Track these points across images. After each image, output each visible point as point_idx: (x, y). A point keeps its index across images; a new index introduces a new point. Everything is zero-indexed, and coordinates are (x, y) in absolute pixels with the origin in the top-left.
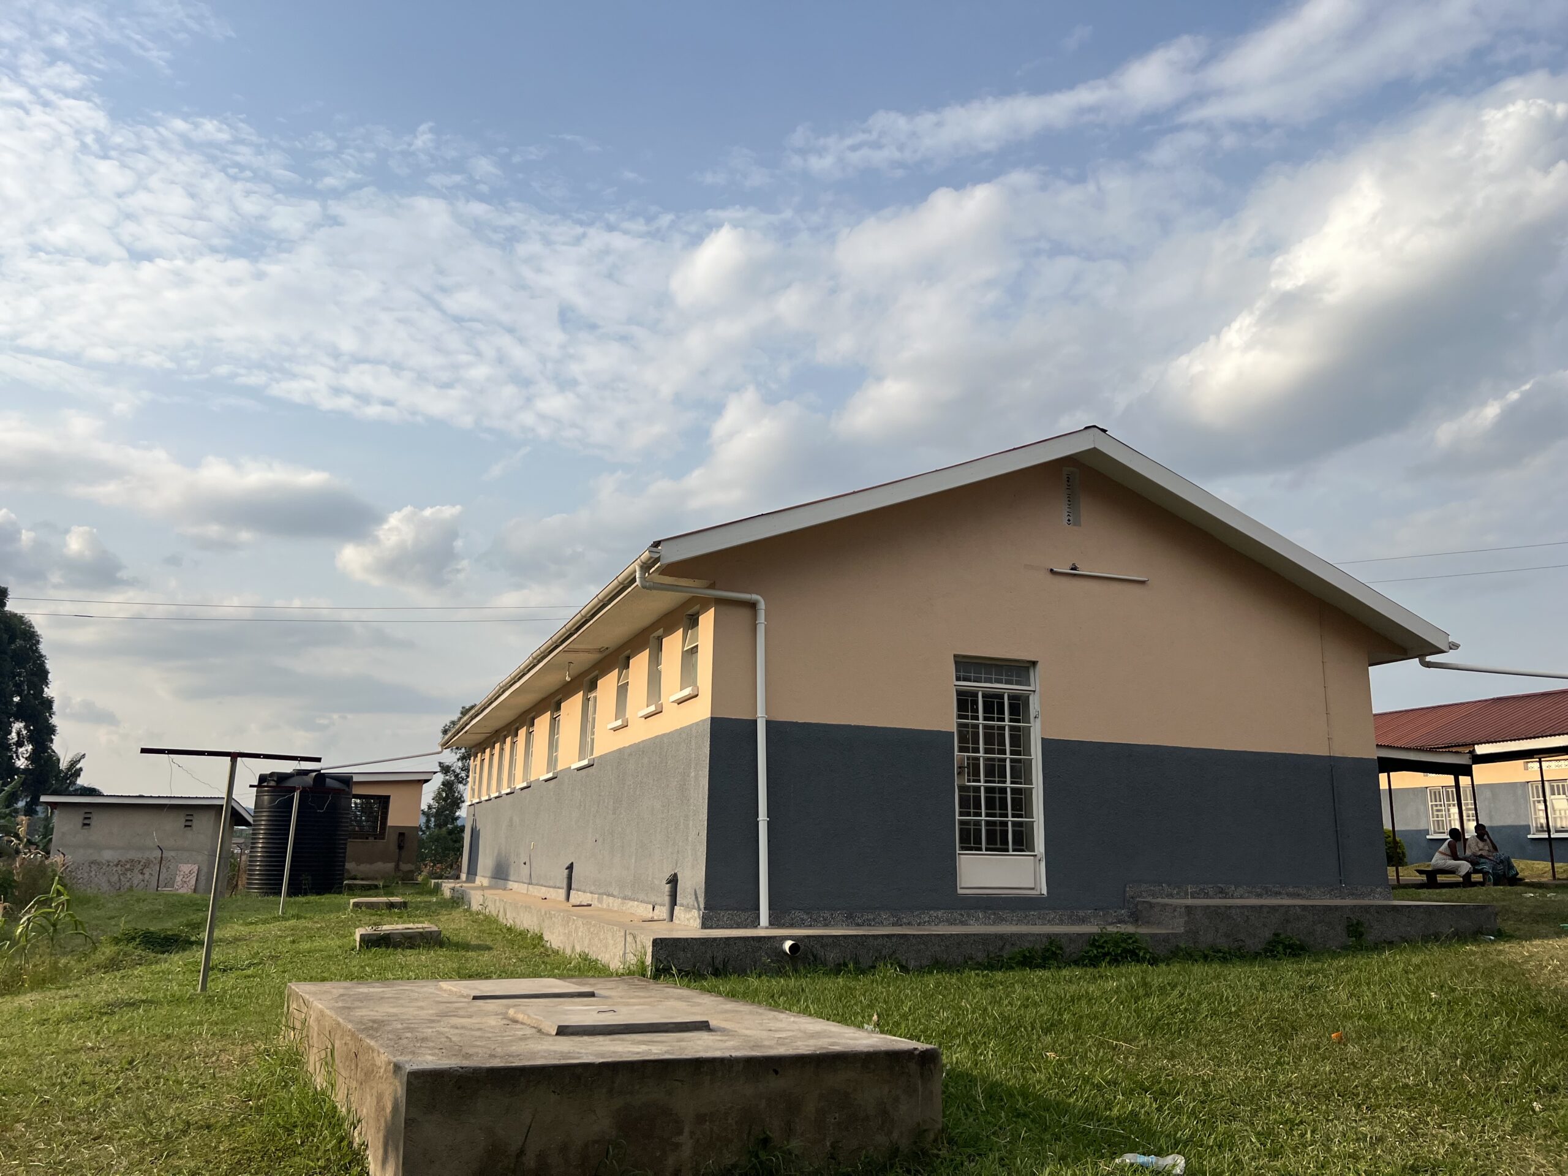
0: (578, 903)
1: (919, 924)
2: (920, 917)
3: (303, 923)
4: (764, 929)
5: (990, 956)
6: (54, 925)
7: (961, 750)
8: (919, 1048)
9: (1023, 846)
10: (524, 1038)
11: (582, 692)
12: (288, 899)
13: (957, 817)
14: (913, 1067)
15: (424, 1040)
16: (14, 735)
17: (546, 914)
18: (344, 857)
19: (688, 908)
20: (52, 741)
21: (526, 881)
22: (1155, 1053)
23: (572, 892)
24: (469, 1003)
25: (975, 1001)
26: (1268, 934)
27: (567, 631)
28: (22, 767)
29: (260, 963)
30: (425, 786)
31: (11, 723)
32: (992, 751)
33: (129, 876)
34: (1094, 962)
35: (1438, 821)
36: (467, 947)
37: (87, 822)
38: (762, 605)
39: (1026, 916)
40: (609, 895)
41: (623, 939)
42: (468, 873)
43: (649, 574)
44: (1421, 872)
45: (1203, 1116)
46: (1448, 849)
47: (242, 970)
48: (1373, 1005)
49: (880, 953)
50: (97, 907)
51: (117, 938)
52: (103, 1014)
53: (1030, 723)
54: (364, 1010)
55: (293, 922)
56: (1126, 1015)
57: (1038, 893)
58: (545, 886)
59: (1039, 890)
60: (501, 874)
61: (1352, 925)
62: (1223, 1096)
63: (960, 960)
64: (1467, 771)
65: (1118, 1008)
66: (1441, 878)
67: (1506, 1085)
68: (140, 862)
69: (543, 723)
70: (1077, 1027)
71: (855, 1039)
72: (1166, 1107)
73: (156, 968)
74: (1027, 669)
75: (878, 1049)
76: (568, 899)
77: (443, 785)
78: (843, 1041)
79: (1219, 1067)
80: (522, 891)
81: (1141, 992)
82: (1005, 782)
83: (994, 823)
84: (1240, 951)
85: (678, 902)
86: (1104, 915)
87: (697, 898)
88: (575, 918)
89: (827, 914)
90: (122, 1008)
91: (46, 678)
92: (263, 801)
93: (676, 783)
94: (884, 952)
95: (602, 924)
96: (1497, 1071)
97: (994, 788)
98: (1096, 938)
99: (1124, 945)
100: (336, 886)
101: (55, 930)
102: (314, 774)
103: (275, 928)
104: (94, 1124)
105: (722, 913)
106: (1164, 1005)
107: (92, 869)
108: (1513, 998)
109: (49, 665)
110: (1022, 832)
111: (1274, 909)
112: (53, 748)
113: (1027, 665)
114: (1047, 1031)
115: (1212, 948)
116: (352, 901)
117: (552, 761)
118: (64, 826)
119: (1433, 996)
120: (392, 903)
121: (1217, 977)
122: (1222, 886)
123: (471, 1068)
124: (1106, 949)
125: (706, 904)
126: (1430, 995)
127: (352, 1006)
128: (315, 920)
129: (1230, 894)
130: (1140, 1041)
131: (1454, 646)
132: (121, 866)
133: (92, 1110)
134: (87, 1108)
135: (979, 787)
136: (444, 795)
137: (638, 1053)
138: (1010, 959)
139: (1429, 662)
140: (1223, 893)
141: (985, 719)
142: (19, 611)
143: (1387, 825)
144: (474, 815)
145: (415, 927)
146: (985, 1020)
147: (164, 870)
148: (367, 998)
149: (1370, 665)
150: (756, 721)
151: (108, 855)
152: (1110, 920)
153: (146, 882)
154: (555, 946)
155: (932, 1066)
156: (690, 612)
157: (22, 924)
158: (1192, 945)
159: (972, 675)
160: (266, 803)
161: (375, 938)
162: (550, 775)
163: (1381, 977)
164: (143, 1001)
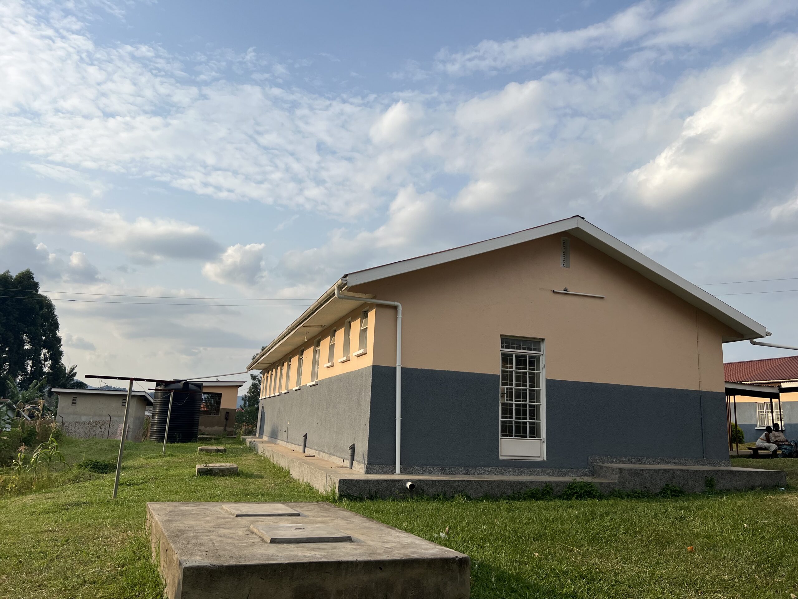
0: (308, 455)
1: (478, 474)
2: (479, 471)
3: (174, 459)
4: (397, 475)
5: (514, 492)
6: (50, 458)
7: (503, 384)
8: (459, 556)
9: (535, 434)
10: (252, 545)
11: (313, 347)
12: (169, 444)
13: (500, 419)
14: (455, 567)
15: (201, 544)
16: (42, 355)
17: (291, 460)
18: (198, 424)
19: (359, 462)
20: (61, 359)
21: (286, 441)
22: (592, 554)
23: (306, 448)
24: (233, 518)
25: (502, 519)
26: (663, 484)
27: (304, 317)
28: (47, 371)
29: (147, 482)
30: (239, 388)
31: (41, 349)
32: (520, 385)
33: (94, 429)
34: (569, 498)
35: (762, 420)
36: (251, 476)
37: (74, 402)
38: (400, 308)
39: (535, 471)
40: (323, 452)
41: (326, 478)
42: (260, 433)
43: (342, 291)
44: (749, 449)
45: (613, 594)
46: (765, 437)
47: (138, 485)
48: (713, 530)
49: (457, 490)
50: (76, 447)
51: (81, 464)
52: (62, 510)
53: (540, 371)
54: (178, 522)
55: (168, 458)
56: (580, 531)
57: (542, 459)
58: (294, 444)
59: (542, 458)
60: (274, 435)
61: (708, 481)
62: (624, 582)
63: (499, 494)
64: (777, 396)
65: (576, 526)
66: (760, 452)
67: (778, 582)
68: (100, 422)
69: (295, 360)
70: (553, 538)
71: (427, 549)
72: (593, 589)
73: (97, 482)
74: (540, 342)
75: (436, 557)
76: (304, 452)
77: (252, 385)
78: (419, 551)
79: (625, 564)
80: (283, 445)
81: (590, 518)
82: (526, 401)
83: (519, 423)
84: (647, 493)
85: (355, 459)
86: (576, 471)
87: (364, 457)
88: (304, 464)
89: (431, 468)
90: (73, 506)
91: (58, 327)
92: (158, 395)
93: (355, 398)
94: (459, 489)
95: (316, 469)
96: (774, 573)
97: (520, 404)
98: (571, 484)
99: (585, 488)
100: (193, 439)
101: (50, 460)
102: (183, 382)
103: (159, 461)
104: (41, 577)
105: (376, 466)
106: (601, 526)
107: (76, 425)
108: (788, 529)
109: (60, 321)
110: (534, 427)
111: (666, 471)
112: (62, 362)
113: (539, 341)
114: (536, 540)
115: (632, 491)
116: (199, 448)
117: (299, 380)
118: (63, 404)
119: (745, 526)
120: (219, 449)
121: (632, 509)
122: (639, 457)
123: (217, 565)
124: (576, 491)
125: (368, 461)
126: (744, 526)
127: (173, 519)
128: (180, 457)
129: (644, 462)
130: (585, 547)
131: (769, 334)
132: (91, 424)
133: (41, 568)
134: (39, 567)
135: (512, 404)
136: (253, 390)
137: (308, 557)
138: (525, 494)
139: (755, 342)
140: (640, 461)
141: (516, 368)
142: (44, 294)
143: (733, 422)
144: (263, 404)
145: (225, 465)
146: (504, 532)
147: (111, 427)
148: (183, 514)
149: (723, 343)
150: (396, 367)
151: (84, 419)
152: (579, 474)
153: (102, 433)
154: (295, 478)
155: (465, 566)
156: (364, 310)
157: (34, 457)
158: (622, 489)
159: (510, 345)
160: (159, 396)
161: (205, 470)
162: (297, 388)
163: (718, 514)
164: (84, 503)
